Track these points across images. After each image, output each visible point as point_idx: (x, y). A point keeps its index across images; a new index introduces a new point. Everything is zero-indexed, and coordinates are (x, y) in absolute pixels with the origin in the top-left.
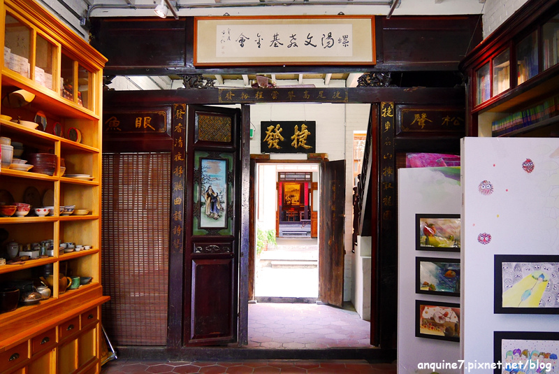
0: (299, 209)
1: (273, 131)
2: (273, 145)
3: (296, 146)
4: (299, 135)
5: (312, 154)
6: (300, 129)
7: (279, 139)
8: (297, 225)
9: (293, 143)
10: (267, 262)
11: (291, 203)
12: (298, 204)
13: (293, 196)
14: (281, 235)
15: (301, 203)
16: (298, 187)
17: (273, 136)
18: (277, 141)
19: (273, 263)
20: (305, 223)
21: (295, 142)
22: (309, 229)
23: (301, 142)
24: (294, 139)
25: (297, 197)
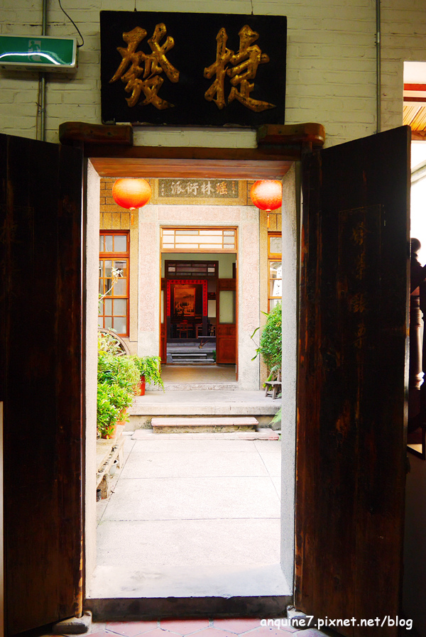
0: (193, 321)
1: (144, 47)
2: (142, 95)
3: (220, 101)
4: (229, 64)
5: (273, 129)
6: (234, 44)
7: (163, 74)
8: (192, 344)
9: (209, 92)
10: (144, 420)
11: (183, 314)
12: (192, 314)
13: (186, 304)
14: (169, 360)
15: (196, 313)
16: (192, 292)
17: (142, 64)
18: (156, 81)
19: (155, 422)
20: (205, 341)
21: (218, 86)
22: (213, 349)
23: (238, 86)
24: (214, 76)
25: (191, 305)
